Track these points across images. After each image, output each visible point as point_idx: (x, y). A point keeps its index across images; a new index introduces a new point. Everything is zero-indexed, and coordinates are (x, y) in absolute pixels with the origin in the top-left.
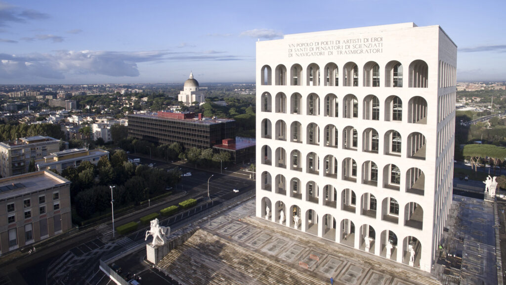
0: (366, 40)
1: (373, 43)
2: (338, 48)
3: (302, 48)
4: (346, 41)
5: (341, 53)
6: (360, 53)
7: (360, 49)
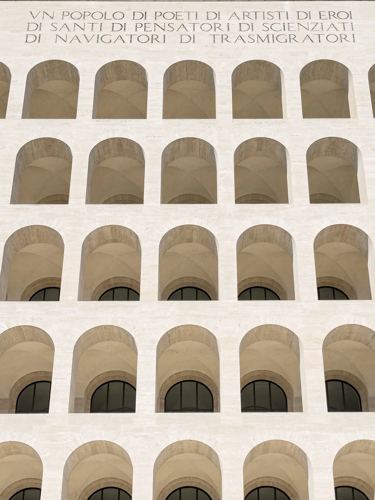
0: (302, 15)
1: (327, 24)
2: (215, 27)
3: (81, 23)
4: (240, 15)
5: (226, 38)
6: (288, 41)
7: (287, 32)
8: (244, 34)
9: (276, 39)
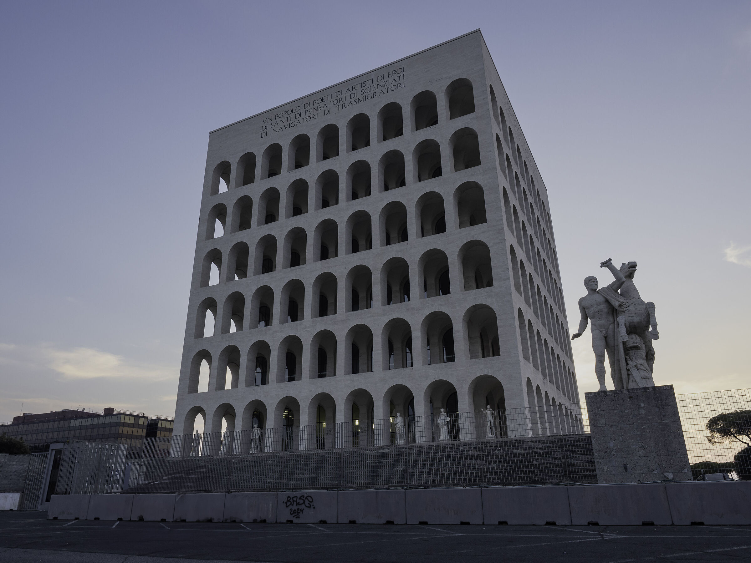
0: (380, 78)
1: (391, 79)
2: (339, 101)
3: (282, 118)
4: (351, 89)
5: (344, 106)
6: (372, 97)
7: (372, 92)
8: (352, 100)
9: (367, 98)
